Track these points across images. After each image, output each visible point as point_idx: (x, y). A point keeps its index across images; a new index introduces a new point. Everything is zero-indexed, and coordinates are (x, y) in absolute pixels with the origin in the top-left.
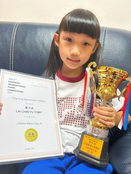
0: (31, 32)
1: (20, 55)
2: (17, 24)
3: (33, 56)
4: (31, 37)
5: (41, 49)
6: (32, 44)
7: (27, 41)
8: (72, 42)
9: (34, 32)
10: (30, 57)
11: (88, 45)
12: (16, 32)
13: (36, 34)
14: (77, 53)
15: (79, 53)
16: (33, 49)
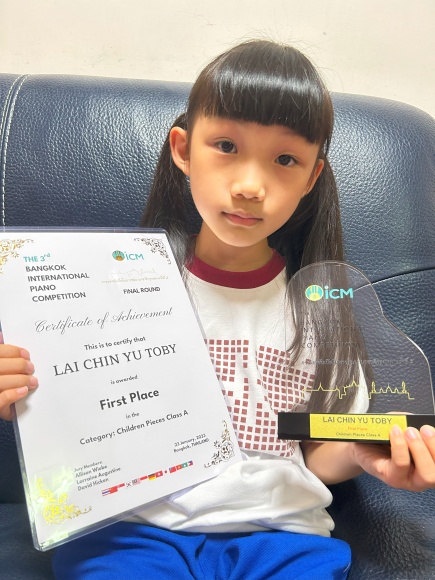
0: (66, 110)
1: (29, 193)
2: (18, 83)
3: (73, 194)
4: (68, 129)
5: (101, 170)
6: (70, 154)
7: (53, 145)
8: (236, 152)
9: (75, 109)
10: (64, 198)
11: (291, 162)
12: (15, 111)
13: (83, 117)
14: (257, 193)
15: (262, 193)
16: (72, 172)
